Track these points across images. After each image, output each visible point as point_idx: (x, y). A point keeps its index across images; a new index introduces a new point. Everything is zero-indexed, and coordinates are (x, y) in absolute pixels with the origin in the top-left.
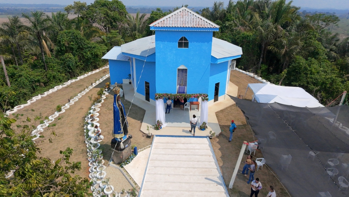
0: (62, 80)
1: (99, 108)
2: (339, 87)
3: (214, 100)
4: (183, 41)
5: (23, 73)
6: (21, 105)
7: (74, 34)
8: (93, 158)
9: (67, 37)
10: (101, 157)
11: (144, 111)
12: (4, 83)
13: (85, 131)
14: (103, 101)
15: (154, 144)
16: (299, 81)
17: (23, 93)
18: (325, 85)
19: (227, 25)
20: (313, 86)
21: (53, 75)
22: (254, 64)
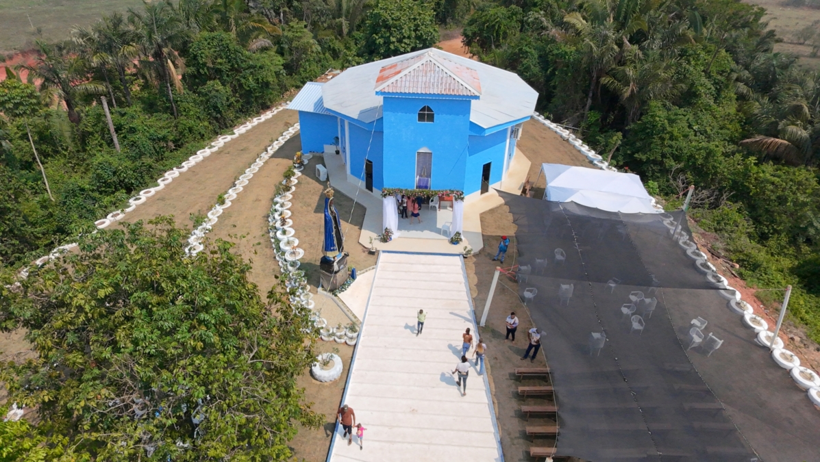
0: (203, 135)
1: (289, 201)
2: (718, 165)
3: (480, 191)
4: (426, 112)
5: (136, 123)
6: (149, 188)
7: (222, 40)
8: (293, 282)
9: (209, 49)
10: (304, 281)
11: (364, 209)
12: (102, 141)
13: (273, 240)
14: (294, 189)
15: (380, 264)
16: (648, 153)
17: (148, 164)
18: (693, 160)
19: (530, 20)
20: (673, 163)
22: (577, 107)
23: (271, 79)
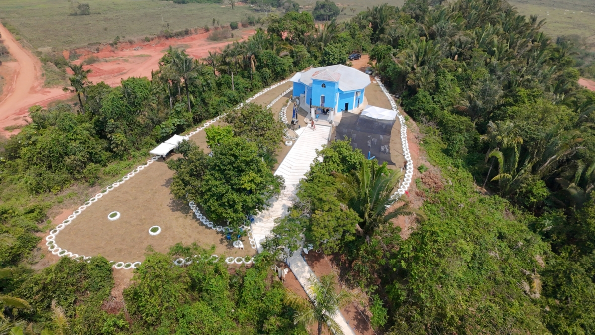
0: (260, 87)
4: (323, 85)
5: (238, 82)
7: (270, 53)
9: (266, 56)
10: (287, 127)
11: (307, 113)
12: (227, 87)
14: (288, 106)
17: (243, 95)
18: (429, 111)
21: (255, 84)
23: (286, 69)
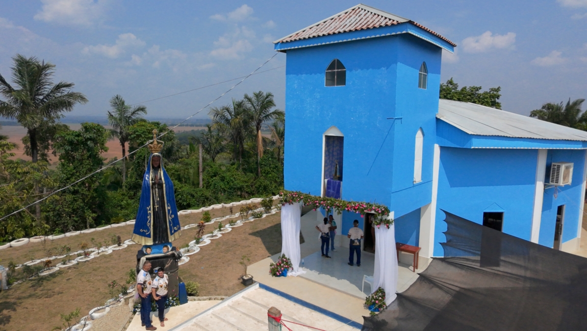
4: (336, 70)
21: (264, 184)
